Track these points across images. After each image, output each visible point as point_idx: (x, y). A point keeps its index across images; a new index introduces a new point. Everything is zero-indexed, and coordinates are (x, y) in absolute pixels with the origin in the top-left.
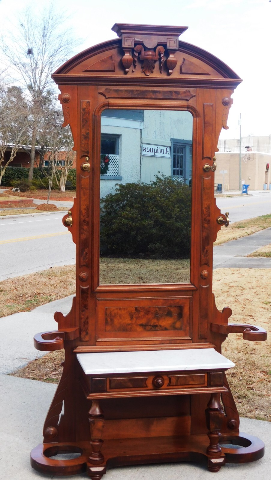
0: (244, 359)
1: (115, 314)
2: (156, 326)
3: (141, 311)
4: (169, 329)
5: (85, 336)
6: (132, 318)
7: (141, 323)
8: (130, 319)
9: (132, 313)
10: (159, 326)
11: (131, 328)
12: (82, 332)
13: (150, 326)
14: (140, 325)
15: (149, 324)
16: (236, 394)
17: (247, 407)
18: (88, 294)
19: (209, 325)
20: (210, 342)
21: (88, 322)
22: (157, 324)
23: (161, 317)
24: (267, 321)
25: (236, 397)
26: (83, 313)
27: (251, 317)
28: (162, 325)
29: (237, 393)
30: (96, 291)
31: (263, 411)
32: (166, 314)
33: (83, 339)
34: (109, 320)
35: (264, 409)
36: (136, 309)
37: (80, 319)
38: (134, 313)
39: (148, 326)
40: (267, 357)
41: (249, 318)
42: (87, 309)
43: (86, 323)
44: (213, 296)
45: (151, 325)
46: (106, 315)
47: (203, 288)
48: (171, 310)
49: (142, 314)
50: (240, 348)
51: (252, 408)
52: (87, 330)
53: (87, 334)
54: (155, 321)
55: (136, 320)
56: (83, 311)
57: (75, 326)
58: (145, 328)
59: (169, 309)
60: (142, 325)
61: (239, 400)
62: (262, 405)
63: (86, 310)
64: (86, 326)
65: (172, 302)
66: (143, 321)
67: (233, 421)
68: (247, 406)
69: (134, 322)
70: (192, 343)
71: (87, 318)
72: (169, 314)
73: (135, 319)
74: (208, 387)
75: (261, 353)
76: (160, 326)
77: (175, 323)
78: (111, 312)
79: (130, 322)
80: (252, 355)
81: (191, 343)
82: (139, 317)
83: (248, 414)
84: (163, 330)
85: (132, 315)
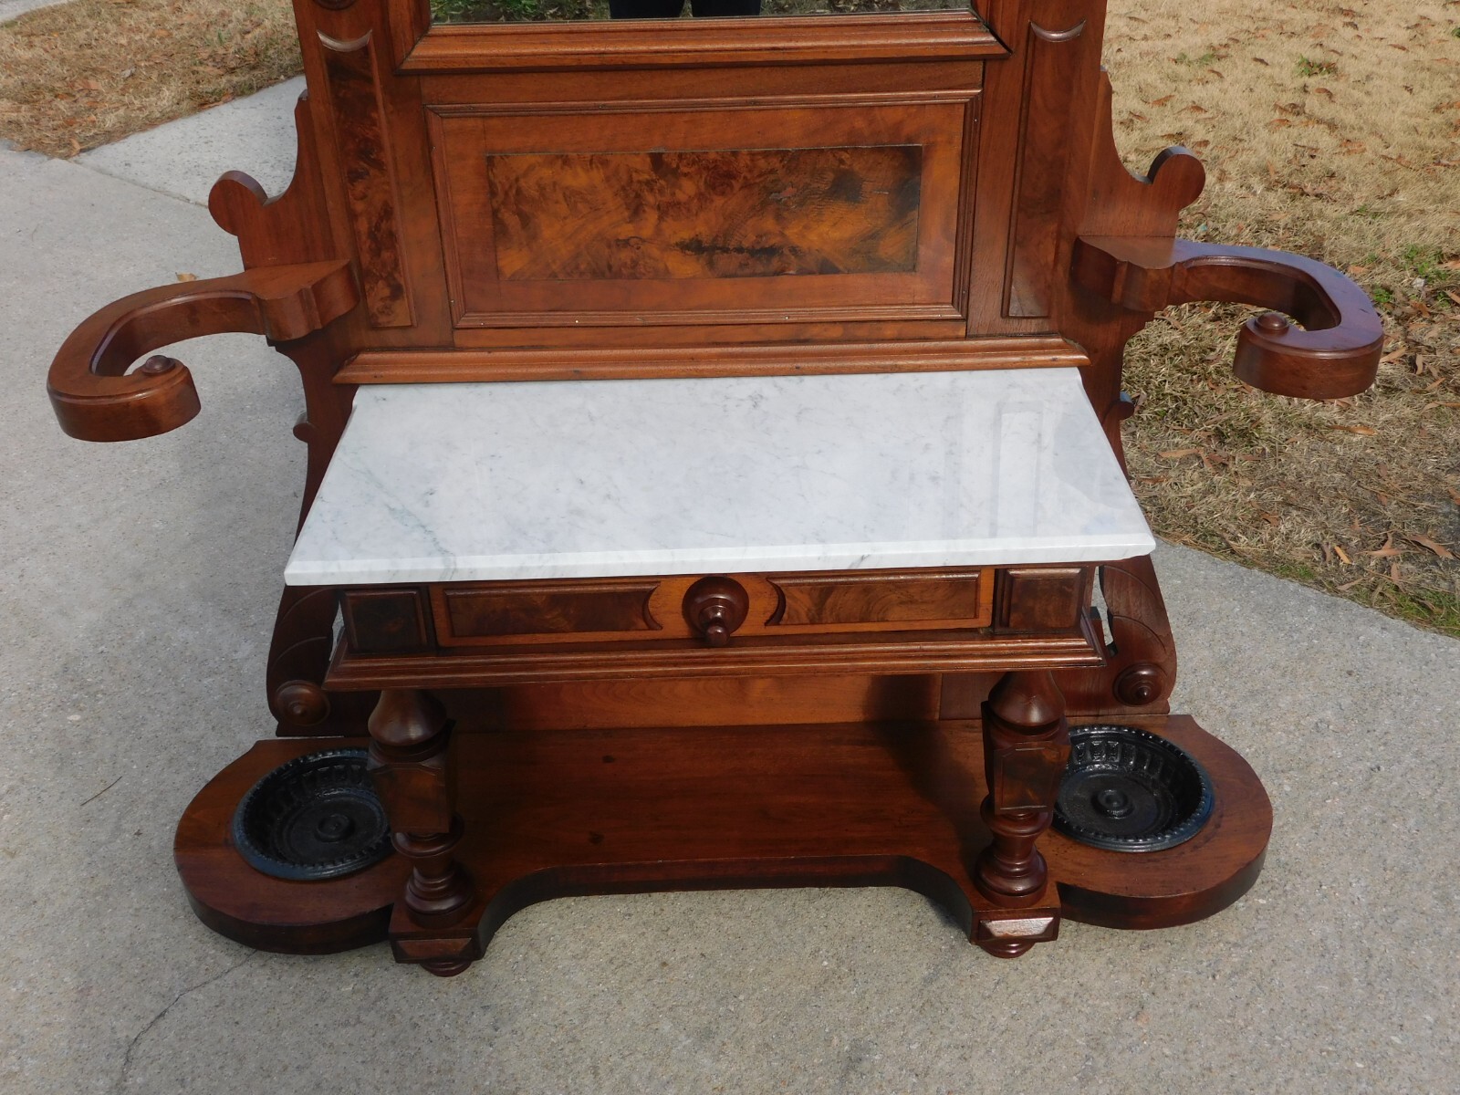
0: (1282, 224)
1: (541, 189)
2: (771, 251)
3: (686, 175)
4: (841, 267)
5: (388, 302)
6: (636, 211)
7: (686, 235)
8: (626, 214)
9: (635, 186)
10: (786, 251)
11: (635, 264)
12: (367, 287)
13: (740, 250)
14: (684, 247)
15: (733, 244)
16: (1216, 416)
17: (1249, 490)
18: (369, 80)
19: (1066, 248)
20: (1062, 334)
21: (392, 235)
22: (774, 241)
23: (801, 204)
24: (1403, 36)
25: (1208, 434)
26: (360, 187)
27: (1348, 19)
28: (804, 245)
29: (1218, 409)
30: (409, 64)
31: (1310, 521)
32: (824, 187)
33: (383, 320)
34: (511, 220)
35: (1317, 508)
36: (657, 160)
37: (353, 216)
38: (648, 183)
39: (725, 250)
40: (1376, 215)
41: (1339, 21)
42: (379, 165)
43: (384, 240)
44: (1101, 89)
45: (746, 244)
46: (493, 194)
47: (1047, 43)
48: (856, 167)
49: (688, 189)
50: (1279, 165)
51: (1267, 495)
52: (396, 275)
53: (397, 292)
54: (769, 224)
55: (660, 219)
56: (354, 176)
57: (331, 253)
58: (711, 264)
59: (842, 162)
60: (695, 247)
61: (1220, 452)
62: (1313, 484)
63: (372, 172)
64: (386, 255)
65: (860, 123)
66: (703, 226)
67: (1145, 673)
68: (1249, 484)
69: (647, 232)
70: (967, 337)
71: (387, 213)
72: (844, 188)
73: (651, 217)
74: (991, 635)
75: (1356, 196)
76: (794, 250)
77: (874, 236)
78: (517, 180)
79: (626, 231)
80: (1318, 205)
81: (957, 338)
82: (679, 203)
83: (1243, 543)
84: (811, 273)
85: (638, 196)
